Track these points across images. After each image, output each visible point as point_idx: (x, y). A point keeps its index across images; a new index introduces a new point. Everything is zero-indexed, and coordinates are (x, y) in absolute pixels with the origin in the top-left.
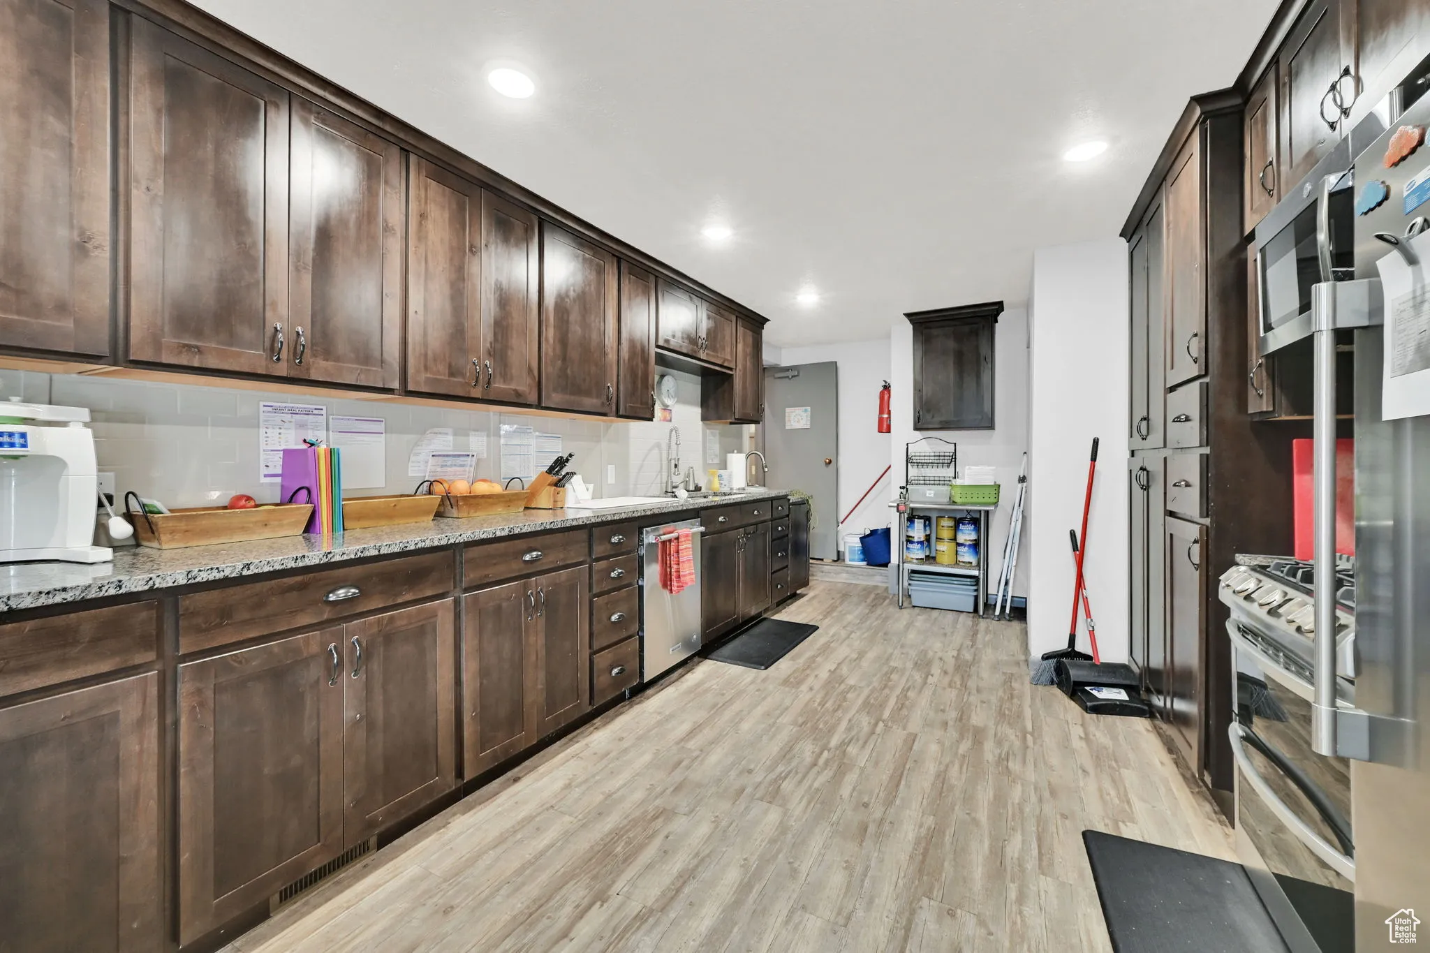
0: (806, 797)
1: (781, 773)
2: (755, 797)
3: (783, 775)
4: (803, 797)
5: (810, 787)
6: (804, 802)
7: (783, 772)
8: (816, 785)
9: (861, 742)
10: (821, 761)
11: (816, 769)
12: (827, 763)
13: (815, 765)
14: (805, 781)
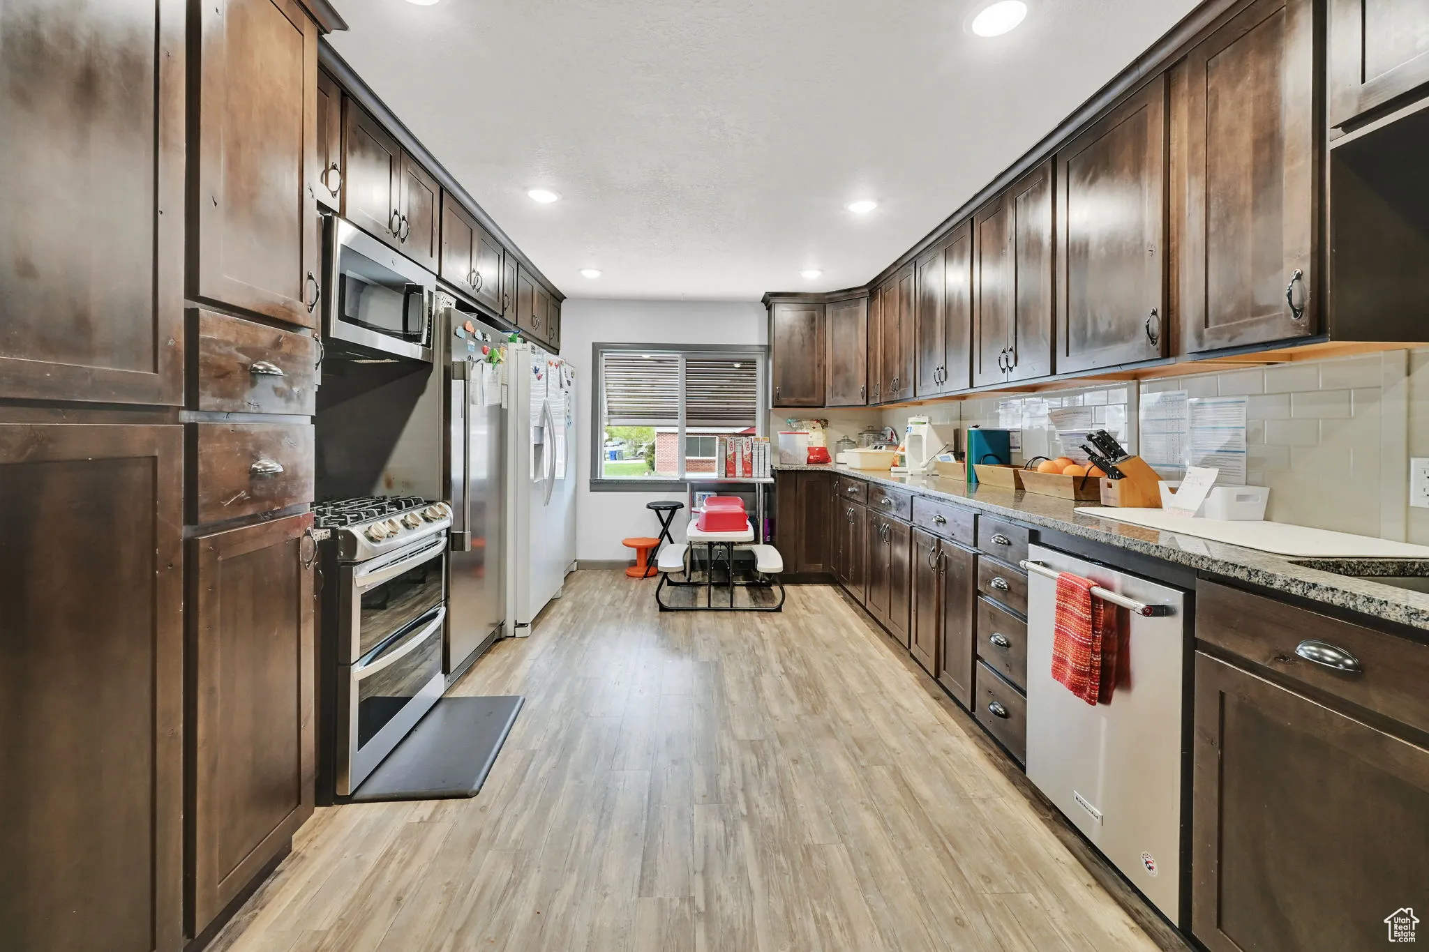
0: (728, 754)
1: (766, 767)
2: (766, 741)
3: (764, 768)
4: (730, 753)
5: (731, 764)
6: (726, 750)
7: (767, 771)
8: (727, 768)
9: (713, 845)
10: (741, 797)
11: (739, 785)
12: (734, 798)
13: (743, 790)
14: (740, 769)
